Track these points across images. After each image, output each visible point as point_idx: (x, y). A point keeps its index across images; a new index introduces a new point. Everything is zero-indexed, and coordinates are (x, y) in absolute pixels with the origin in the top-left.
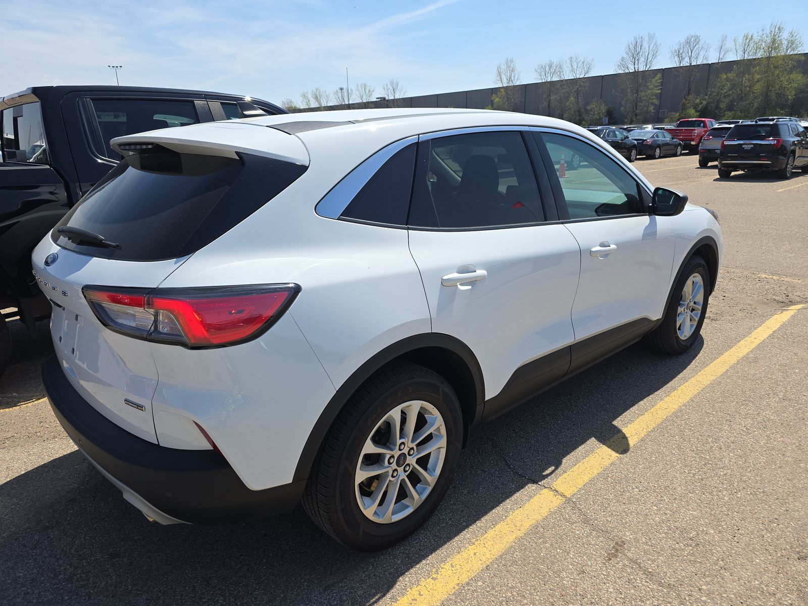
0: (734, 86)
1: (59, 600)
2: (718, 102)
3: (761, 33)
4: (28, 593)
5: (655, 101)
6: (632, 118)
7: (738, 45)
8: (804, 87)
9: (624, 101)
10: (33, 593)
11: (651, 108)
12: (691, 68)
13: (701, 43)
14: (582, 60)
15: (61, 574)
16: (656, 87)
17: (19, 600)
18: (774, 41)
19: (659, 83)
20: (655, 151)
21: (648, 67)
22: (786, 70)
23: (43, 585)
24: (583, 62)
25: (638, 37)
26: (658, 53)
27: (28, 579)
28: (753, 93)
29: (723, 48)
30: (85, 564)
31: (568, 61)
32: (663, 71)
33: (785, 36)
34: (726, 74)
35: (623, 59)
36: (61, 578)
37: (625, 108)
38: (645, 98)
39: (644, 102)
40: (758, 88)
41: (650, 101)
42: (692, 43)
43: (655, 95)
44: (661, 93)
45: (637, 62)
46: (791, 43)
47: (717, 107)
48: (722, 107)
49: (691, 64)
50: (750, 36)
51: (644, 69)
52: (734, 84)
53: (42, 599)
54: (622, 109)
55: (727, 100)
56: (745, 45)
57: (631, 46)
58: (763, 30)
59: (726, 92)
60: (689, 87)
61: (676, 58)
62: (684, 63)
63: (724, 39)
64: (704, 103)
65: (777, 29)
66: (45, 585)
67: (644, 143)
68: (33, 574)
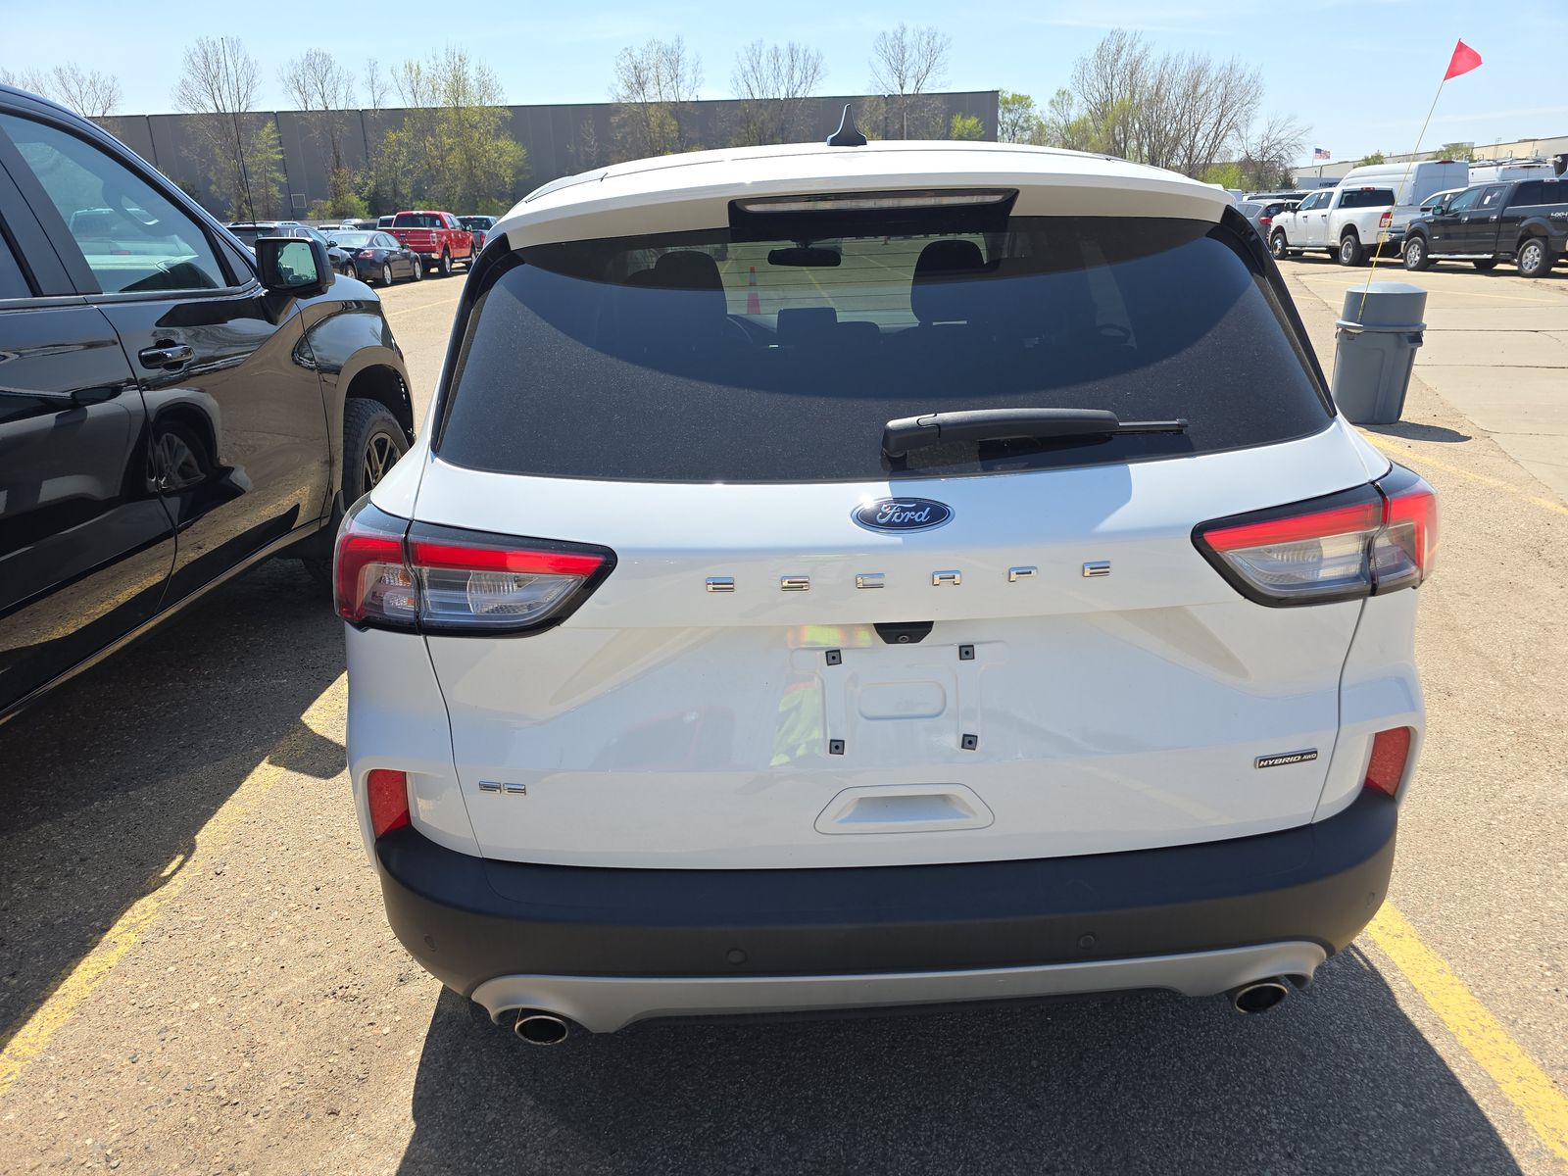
0: (414, 155)
2: (395, 183)
3: (432, 63)
5: (277, 175)
6: (240, 207)
7: (399, 81)
8: (521, 163)
9: (212, 173)
11: (274, 190)
12: (329, 116)
13: (336, 68)
14: (89, 77)
16: (272, 147)
18: (457, 79)
19: (274, 139)
20: (384, 272)
21: (243, 106)
22: (489, 132)
24: (93, 83)
25: (205, 42)
26: (257, 81)
28: (449, 170)
29: (376, 83)
31: (54, 77)
32: (277, 116)
33: (471, 73)
34: (394, 131)
35: (185, 84)
37: (219, 187)
38: (255, 169)
39: (255, 177)
40: (455, 159)
41: (268, 175)
42: (317, 66)
43: (273, 164)
44: (283, 160)
45: (217, 93)
46: (484, 86)
47: (396, 193)
48: (404, 192)
49: (326, 107)
50: (415, 67)
51: (237, 108)
52: (414, 153)
54: (213, 188)
55: (408, 180)
56: (412, 82)
57: (196, 59)
58: (435, 58)
59: (404, 166)
60: (335, 153)
61: (296, 94)
62: (314, 106)
63: (373, 66)
64: (372, 183)
65: (457, 59)
67: (360, 256)
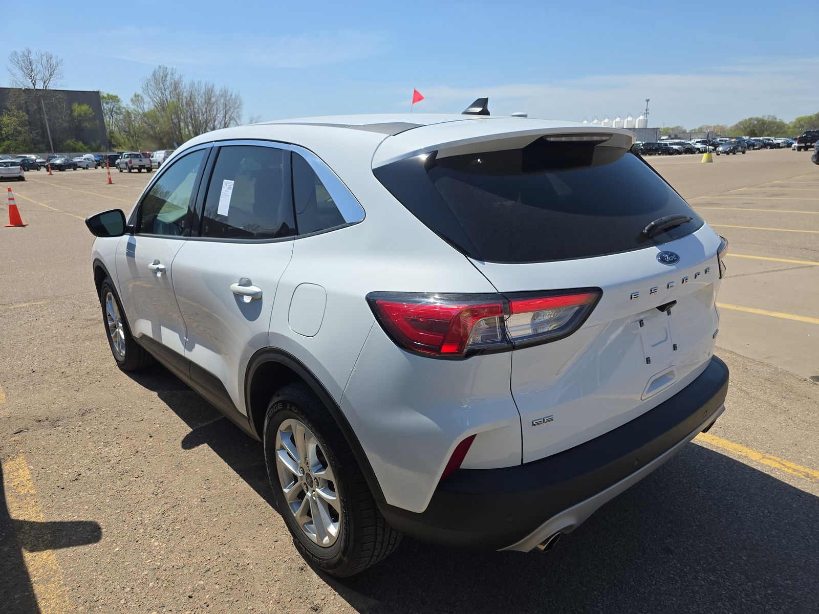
1: (736, 567)
4: (746, 595)
10: (744, 590)
15: (711, 580)
17: (757, 597)
23: (730, 587)
27: (732, 603)
30: (688, 568)
36: (714, 577)
53: (744, 580)
66: (729, 586)
68: (723, 604)
